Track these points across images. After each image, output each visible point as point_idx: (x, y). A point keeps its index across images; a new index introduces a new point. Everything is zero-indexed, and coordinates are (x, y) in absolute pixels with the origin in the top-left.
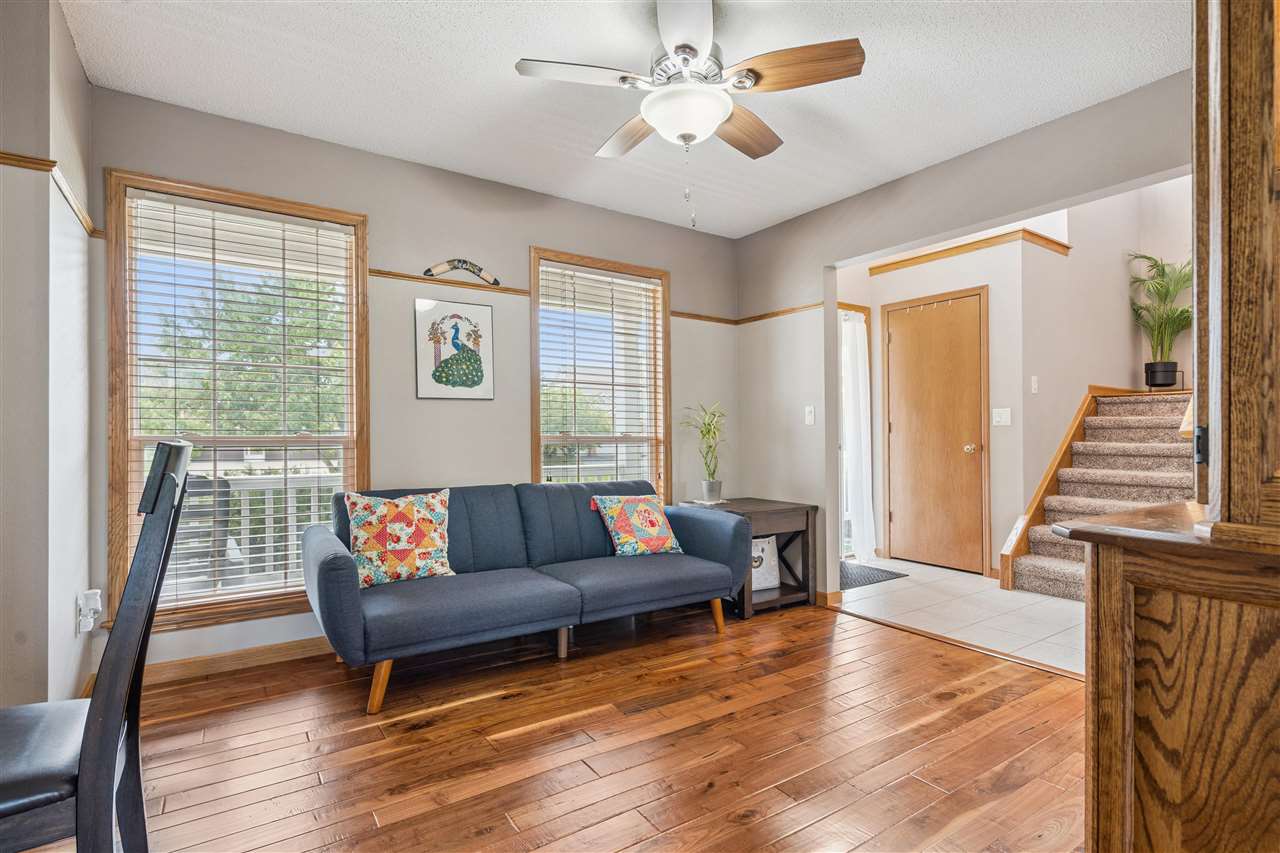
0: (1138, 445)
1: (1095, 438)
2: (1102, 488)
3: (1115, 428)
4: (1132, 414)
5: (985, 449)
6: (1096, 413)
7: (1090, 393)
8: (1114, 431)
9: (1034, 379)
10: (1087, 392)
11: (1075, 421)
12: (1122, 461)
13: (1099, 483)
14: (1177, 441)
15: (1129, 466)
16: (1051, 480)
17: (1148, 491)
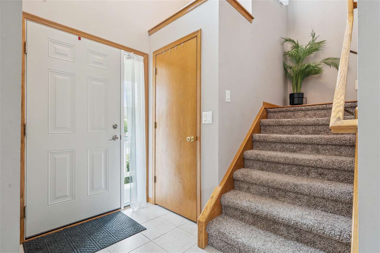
0: (288, 136)
1: (266, 131)
2: (268, 164)
3: (275, 126)
4: (284, 118)
5: (198, 139)
6: (267, 118)
7: (263, 106)
8: (275, 127)
9: (228, 93)
10: (262, 106)
11: (255, 121)
12: (279, 146)
13: (266, 161)
14: (309, 134)
15: (282, 150)
16: (238, 159)
17: (294, 169)
